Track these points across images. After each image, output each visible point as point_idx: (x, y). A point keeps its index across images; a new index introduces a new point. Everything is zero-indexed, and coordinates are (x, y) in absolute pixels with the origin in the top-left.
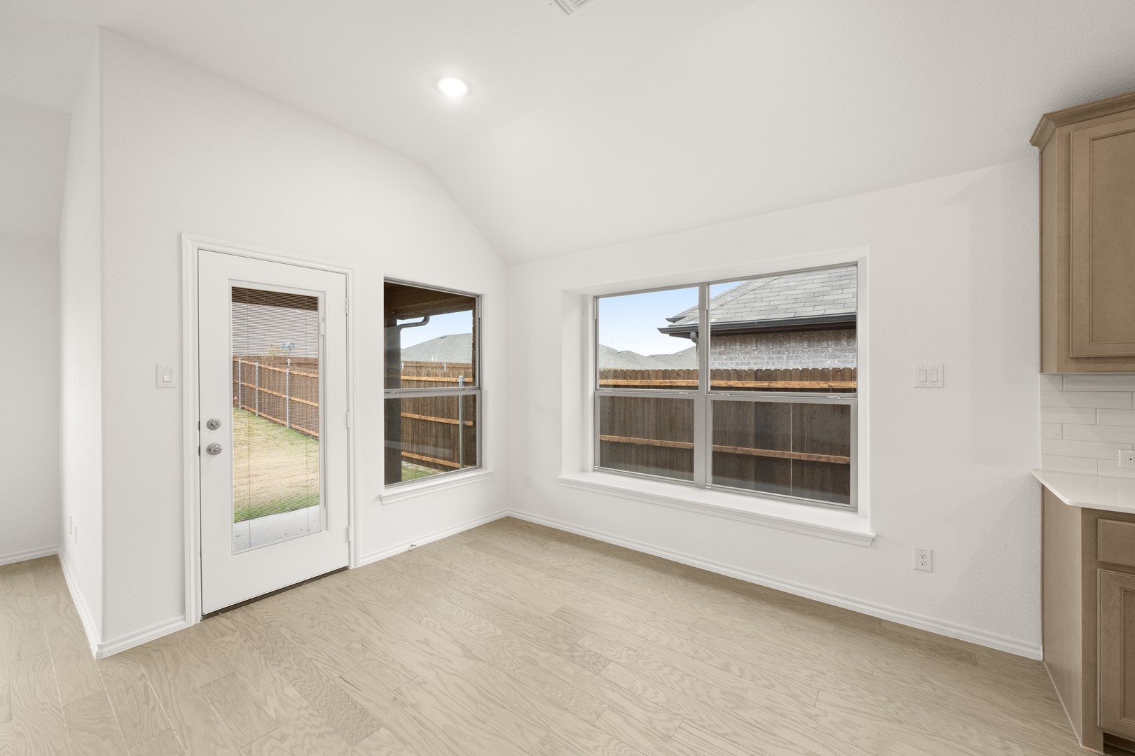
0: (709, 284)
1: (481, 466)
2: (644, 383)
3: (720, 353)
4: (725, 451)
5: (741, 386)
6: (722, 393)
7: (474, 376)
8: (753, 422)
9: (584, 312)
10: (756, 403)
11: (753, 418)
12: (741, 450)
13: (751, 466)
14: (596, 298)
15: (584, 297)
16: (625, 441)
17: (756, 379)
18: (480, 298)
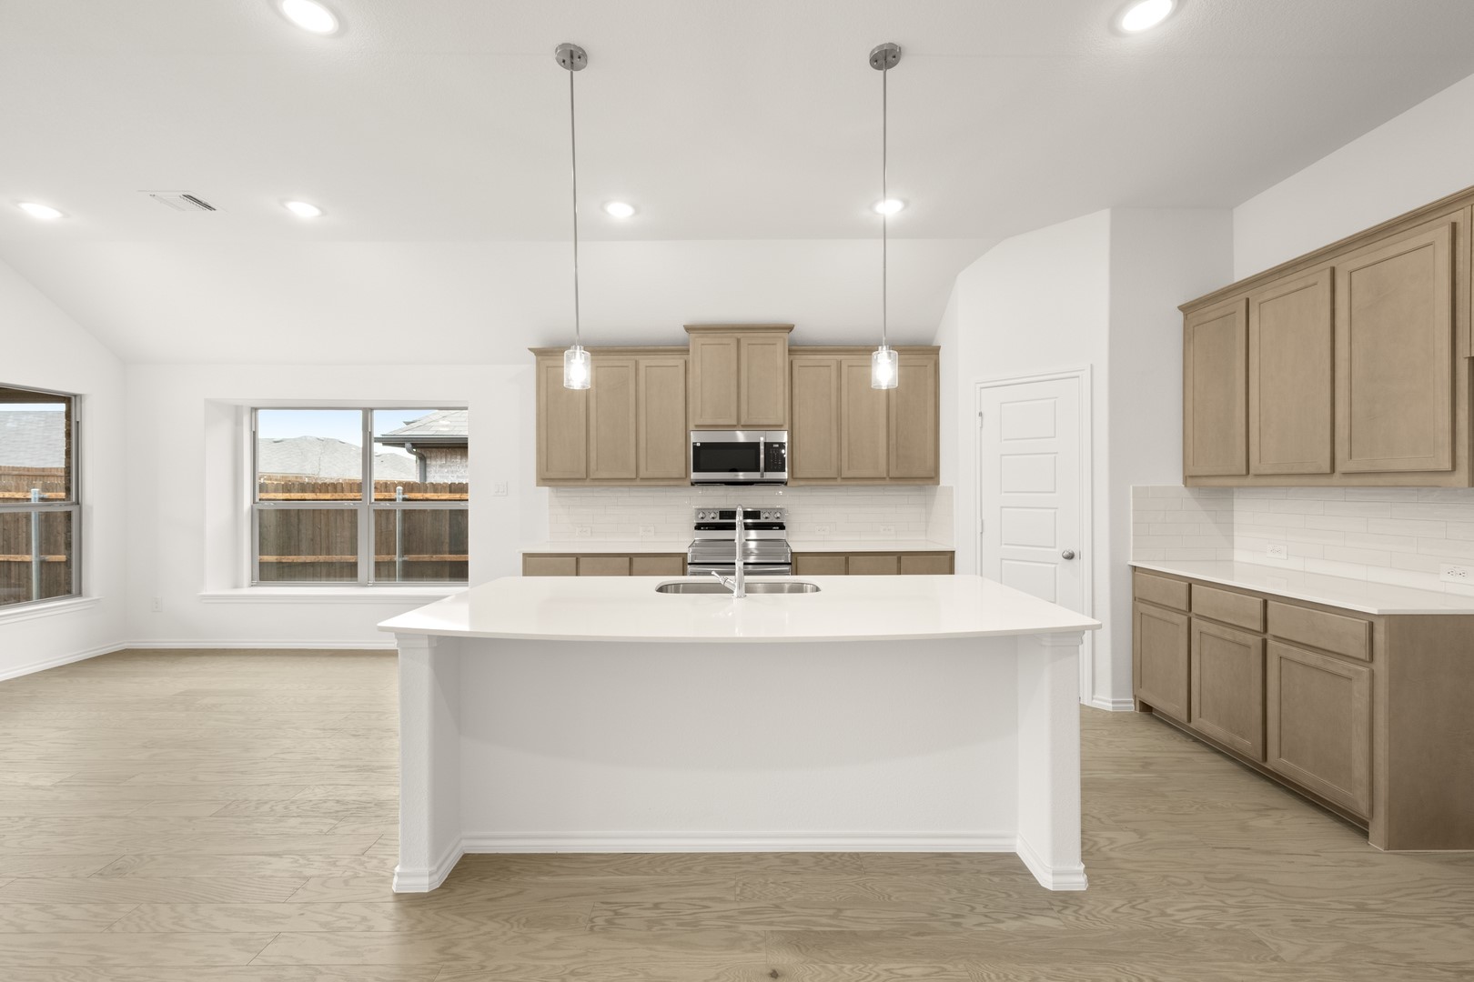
0: (372, 409)
1: (80, 594)
2: (336, 496)
3: (441, 466)
4: (421, 560)
5: (436, 498)
6: (382, 503)
7: (68, 490)
8: (448, 532)
9: (238, 423)
10: (451, 511)
11: (448, 528)
12: (436, 558)
13: (447, 569)
14: (255, 410)
15: (237, 410)
16: (313, 561)
17: (450, 492)
18: (78, 399)
